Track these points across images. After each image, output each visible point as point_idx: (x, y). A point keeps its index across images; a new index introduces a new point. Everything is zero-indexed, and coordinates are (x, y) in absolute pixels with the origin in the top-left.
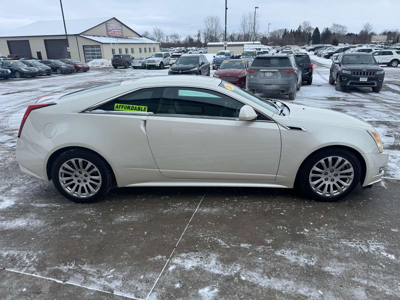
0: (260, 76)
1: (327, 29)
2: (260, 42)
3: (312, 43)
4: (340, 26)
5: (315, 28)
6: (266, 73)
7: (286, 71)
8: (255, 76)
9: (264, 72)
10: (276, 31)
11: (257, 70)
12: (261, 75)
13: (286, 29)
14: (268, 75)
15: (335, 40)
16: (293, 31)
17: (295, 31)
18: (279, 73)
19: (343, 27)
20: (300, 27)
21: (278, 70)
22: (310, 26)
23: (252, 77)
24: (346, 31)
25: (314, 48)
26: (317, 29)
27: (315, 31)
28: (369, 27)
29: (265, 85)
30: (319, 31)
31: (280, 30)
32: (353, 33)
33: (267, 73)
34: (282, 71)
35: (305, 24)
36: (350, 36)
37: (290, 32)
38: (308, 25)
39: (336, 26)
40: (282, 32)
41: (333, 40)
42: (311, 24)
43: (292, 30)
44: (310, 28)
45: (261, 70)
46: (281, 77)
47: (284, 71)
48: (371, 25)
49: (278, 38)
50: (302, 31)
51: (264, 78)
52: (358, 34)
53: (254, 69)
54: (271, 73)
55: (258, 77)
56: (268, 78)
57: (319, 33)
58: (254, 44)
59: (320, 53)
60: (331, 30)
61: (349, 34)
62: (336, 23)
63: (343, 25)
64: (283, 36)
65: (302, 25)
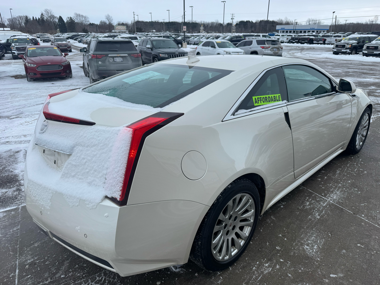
0: (109, 61)
1: (70, 19)
2: (9, 29)
3: (59, 31)
4: (82, 16)
5: (59, 17)
6: (115, 58)
7: (135, 56)
8: (103, 62)
9: (113, 57)
10: (16, 18)
11: (104, 56)
12: (111, 61)
13: (26, 16)
14: (118, 60)
15: (84, 28)
16: (35, 18)
17: (37, 19)
18: (129, 58)
19: (85, 17)
20: (42, 14)
21: (127, 55)
22: (53, 14)
23: (100, 63)
24: (88, 21)
25: (72, 36)
26: (60, 17)
27: (59, 19)
28: (110, 18)
29: (117, 70)
30: (63, 19)
31: (20, 17)
32: (93, 23)
33: (117, 58)
34: (131, 55)
35: (46, 11)
36: (92, 25)
37: (32, 19)
38: (50, 13)
39: (78, 15)
40: (23, 19)
41: (83, 29)
42: (53, 13)
43: (33, 17)
44: (53, 17)
45: (109, 55)
46: (131, 62)
47: (133, 55)
48: (111, 17)
49: (20, 25)
50: (45, 18)
51: (114, 64)
52: (98, 24)
53: (101, 55)
54: (120, 58)
55: (107, 63)
56: (118, 63)
57: (64, 22)
58: (4, 30)
59: (85, 41)
60: (74, 19)
61: (90, 24)
62: (78, 13)
63: (84, 15)
64: (25, 23)
65: (44, 13)
